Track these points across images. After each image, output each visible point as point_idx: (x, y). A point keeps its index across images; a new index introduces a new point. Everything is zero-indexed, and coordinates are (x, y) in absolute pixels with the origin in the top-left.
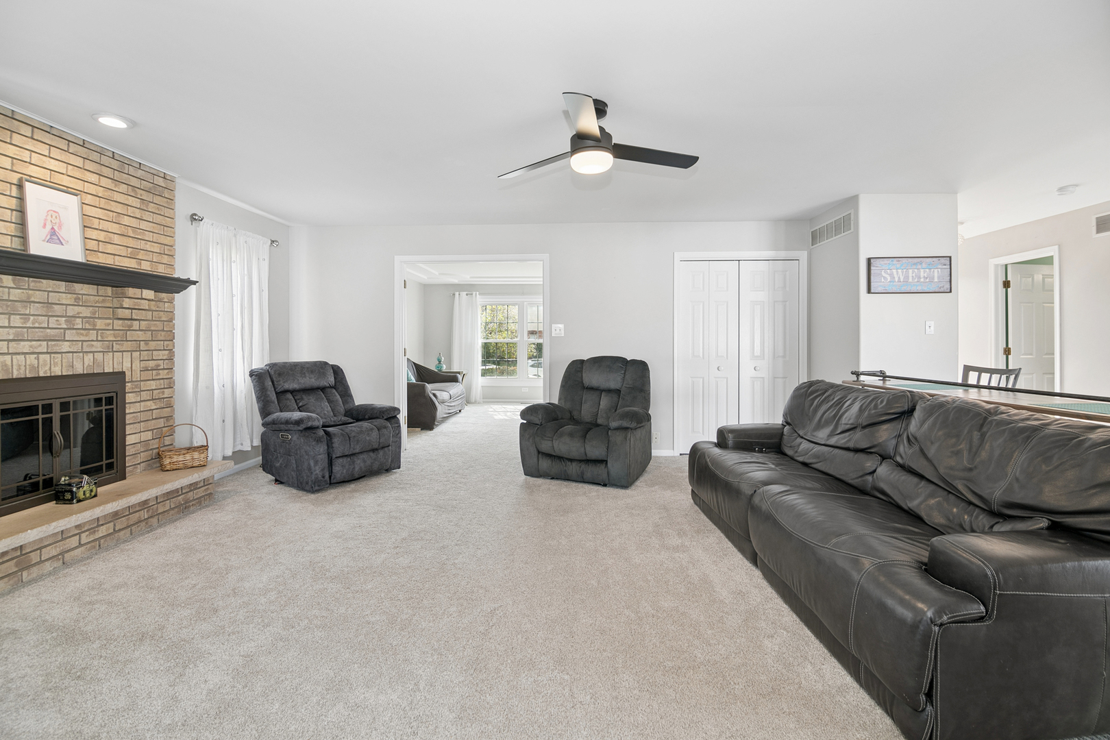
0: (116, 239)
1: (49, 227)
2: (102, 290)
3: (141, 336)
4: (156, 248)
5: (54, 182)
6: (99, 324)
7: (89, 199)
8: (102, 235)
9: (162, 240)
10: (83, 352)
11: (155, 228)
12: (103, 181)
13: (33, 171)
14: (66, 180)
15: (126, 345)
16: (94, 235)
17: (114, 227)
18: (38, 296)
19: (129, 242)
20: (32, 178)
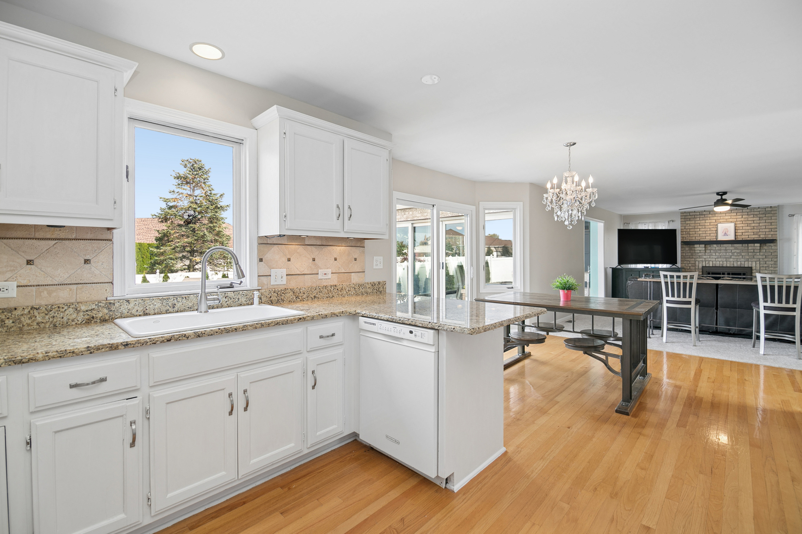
0: (749, 231)
1: (724, 232)
3: (760, 257)
4: (767, 230)
5: (727, 222)
6: (743, 254)
7: (739, 222)
8: (744, 231)
9: (771, 227)
10: (737, 261)
11: (767, 224)
12: (744, 217)
13: (721, 220)
14: (731, 220)
15: (753, 260)
16: (741, 231)
17: (749, 228)
18: (723, 248)
19: (755, 231)
20: (720, 223)
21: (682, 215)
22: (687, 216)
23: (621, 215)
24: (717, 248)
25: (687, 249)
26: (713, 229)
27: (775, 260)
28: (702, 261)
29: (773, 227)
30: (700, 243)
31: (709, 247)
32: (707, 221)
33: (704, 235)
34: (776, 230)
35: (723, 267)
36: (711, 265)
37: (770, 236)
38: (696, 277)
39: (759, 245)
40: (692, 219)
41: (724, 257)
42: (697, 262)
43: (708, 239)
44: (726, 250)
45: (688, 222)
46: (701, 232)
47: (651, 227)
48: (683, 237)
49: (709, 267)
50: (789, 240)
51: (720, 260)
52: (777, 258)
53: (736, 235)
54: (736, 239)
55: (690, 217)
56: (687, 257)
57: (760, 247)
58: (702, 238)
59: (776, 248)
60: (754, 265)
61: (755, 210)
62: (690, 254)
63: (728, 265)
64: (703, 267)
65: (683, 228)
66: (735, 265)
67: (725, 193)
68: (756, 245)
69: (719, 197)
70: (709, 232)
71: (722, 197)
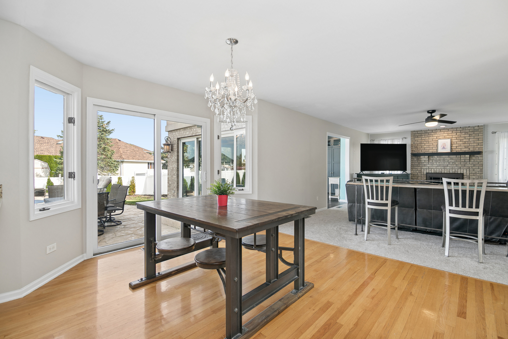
0: (462, 145)
1: (443, 146)
2: (457, 156)
3: (470, 165)
4: (475, 144)
5: (445, 138)
6: (457, 163)
7: (454, 139)
8: (457, 145)
9: (478, 142)
10: (452, 169)
11: (475, 140)
12: (457, 134)
13: (440, 137)
14: (448, 137)
15: (465, 168)
16: (455, 145)
17: (461, 143)
18: (442, 159)
19: (466, 145)
20: (440, 139)
21: (412, 133)
22: (415, 134)
23: (368, 134)
24: (437, 159)
25: (415, 159)
26: (435, 144)
27: (481, 168)
28: (426, 169)
29: (480, 142)
30: (424, 154)
31: (431, 158)
32: (430, 138)
33: (428, 149)
34: (482, 144)
35: (442, 173)
36: (433, 172)
37: (477, 149)
38: (391, 181)
39: (468, 156)
40: (419, 137)
41: (442, 165)
42: (423, 170)
43: (431, 151)
44: (444, 160)
45: (417, 139)
46: (425, 147)
47: (389, 142)
48: (412, 150)
49: (431, 173)
50: (492, 152)
51: (439, 168)
52: (483, 166)
53: (451, 149)
54: (451, 151)
55: (418, 135)
56: (415, 165)
57: (470, 157)
58: (427, 151)
59: (481, 158)
60: (465, 172)
61: (466, 129)
62: (417, 163)
63: (446, 172)
64: (427, 173)
65: (413, 143)
66: (451, 172)
67: (434, 111)
68: (466, 156)
69: (430, 115)
70: (431, 146)
71: (431, 115)
